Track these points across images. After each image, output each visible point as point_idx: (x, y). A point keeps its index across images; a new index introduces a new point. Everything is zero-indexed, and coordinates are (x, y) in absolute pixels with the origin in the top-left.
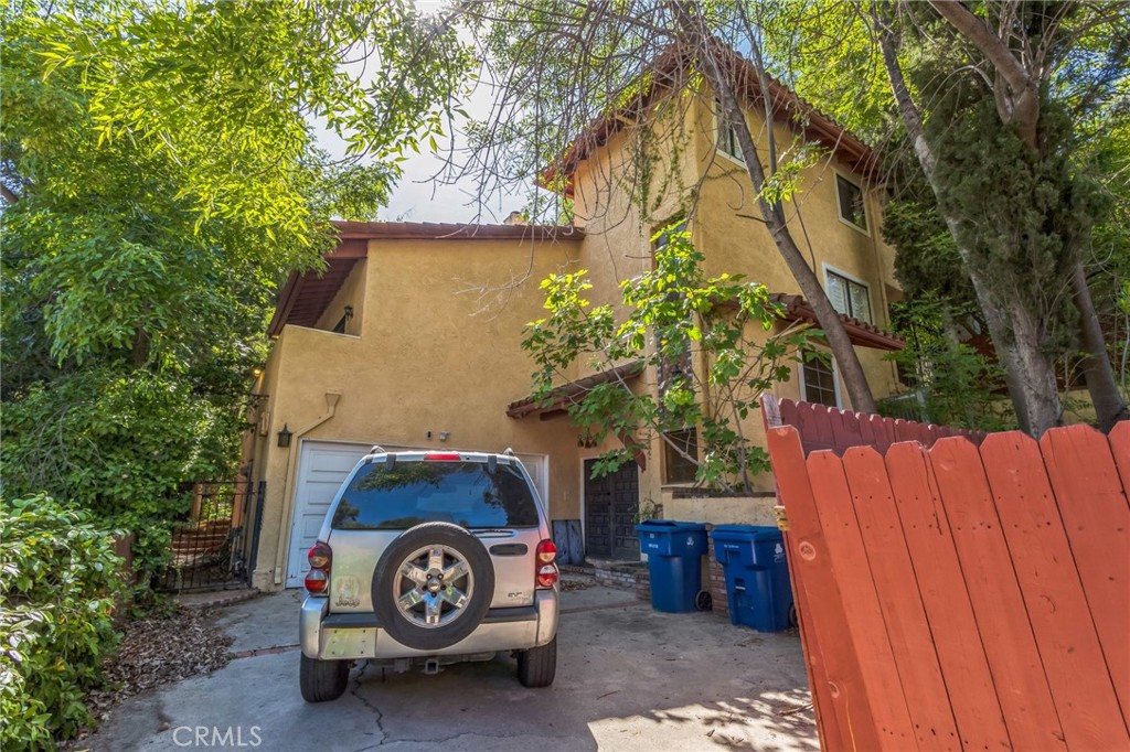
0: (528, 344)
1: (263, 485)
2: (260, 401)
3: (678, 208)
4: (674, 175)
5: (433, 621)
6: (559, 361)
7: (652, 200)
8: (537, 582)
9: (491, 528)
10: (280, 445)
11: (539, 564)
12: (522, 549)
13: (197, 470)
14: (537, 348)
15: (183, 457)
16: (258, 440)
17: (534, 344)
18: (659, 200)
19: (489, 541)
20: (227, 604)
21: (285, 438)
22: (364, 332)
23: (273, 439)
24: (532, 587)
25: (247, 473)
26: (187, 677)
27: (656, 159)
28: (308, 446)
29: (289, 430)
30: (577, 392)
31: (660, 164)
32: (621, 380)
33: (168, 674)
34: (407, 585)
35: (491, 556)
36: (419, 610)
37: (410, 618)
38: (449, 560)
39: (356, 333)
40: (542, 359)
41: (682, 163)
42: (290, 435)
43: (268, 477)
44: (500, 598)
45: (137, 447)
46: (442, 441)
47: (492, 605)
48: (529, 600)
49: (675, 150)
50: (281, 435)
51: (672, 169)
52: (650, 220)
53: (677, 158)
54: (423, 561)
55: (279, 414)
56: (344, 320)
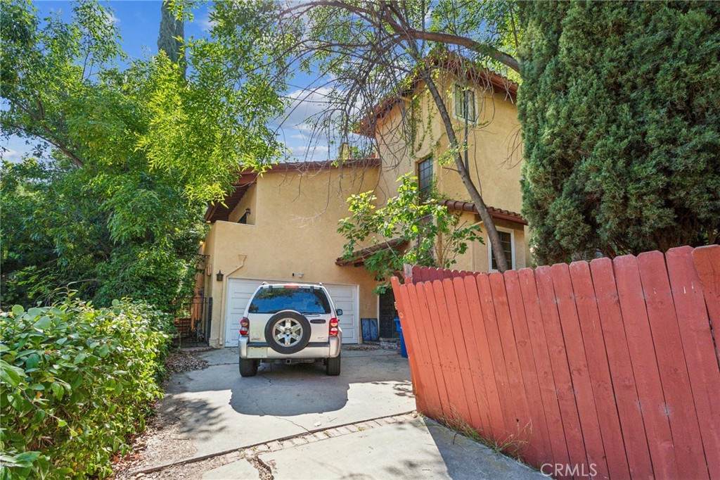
0: (341, 230)
1: (211, 299)
2: (205, 259)
3: (428, 152)
4: (428, 132)
5: (287, 344)
6: (358, 238)
7: (416, 146)
8: (330, 334)
9: (311, 314)
10: (218, 280)
11: (331, 327)
12: (324, 321)
13: (183, 292)
14: (346, 231)
15: (176, 286)
16: (206, 278)
17: (345, 229)
18: (420, 145)
19: (309, 318)
20: (199, 351)
21: (220, 277)
22: (257, 222)
23: (214, 277)
24: (328, 336)
25: (201, 294)
26: (194, 370)
27: (420, 121)
28: (232, 280)
29: (222, 273)
30: (366, 254)
31: (421, 124)
32: (390, 248)
33: (186, 368)
34: (278, 332)
35: (311, 324)
36: (283, 340)
37: (279, 343)
38: (293, 324)
39: (252, 223)
40: (350, 237)
41: (433, 124)
42: (223, 275)
43: (213, 296)
44: (314, 338)
45: (157, 282)
46: (300, 278)
47: (310, 341)
48: (327, 341)
49: (430, 117)
50: (218, 275)
51: (428, 128)
52: (415, 157)
53: (430, 121)
54: (284, 324)
55: (216, 266)
56: (245, 215)
